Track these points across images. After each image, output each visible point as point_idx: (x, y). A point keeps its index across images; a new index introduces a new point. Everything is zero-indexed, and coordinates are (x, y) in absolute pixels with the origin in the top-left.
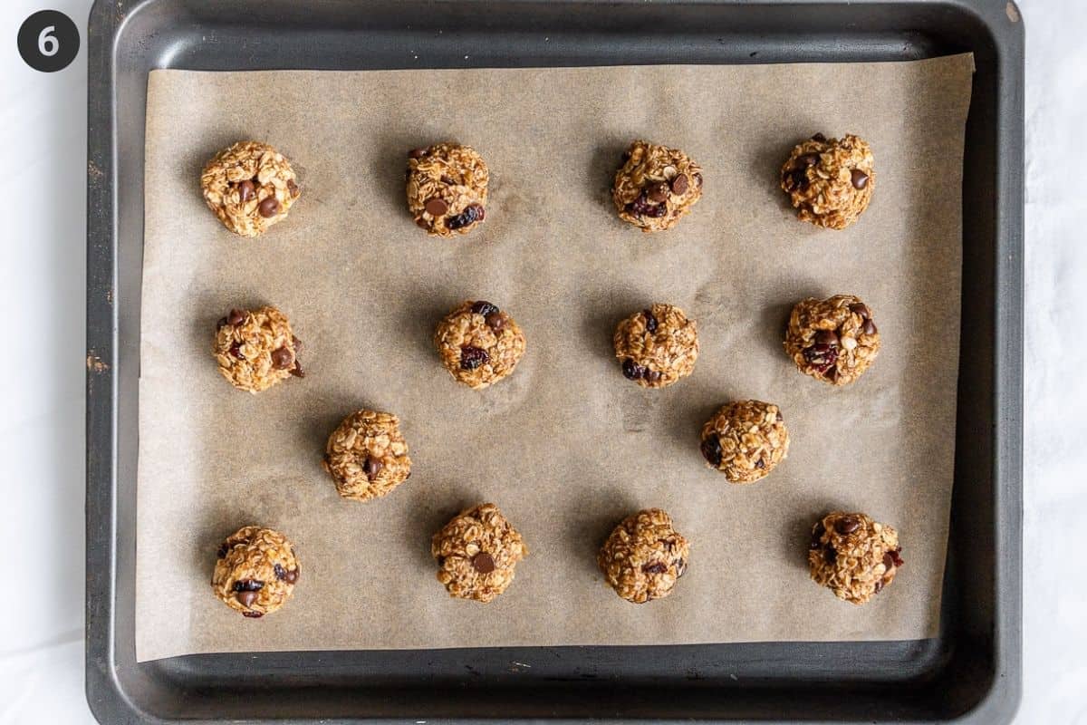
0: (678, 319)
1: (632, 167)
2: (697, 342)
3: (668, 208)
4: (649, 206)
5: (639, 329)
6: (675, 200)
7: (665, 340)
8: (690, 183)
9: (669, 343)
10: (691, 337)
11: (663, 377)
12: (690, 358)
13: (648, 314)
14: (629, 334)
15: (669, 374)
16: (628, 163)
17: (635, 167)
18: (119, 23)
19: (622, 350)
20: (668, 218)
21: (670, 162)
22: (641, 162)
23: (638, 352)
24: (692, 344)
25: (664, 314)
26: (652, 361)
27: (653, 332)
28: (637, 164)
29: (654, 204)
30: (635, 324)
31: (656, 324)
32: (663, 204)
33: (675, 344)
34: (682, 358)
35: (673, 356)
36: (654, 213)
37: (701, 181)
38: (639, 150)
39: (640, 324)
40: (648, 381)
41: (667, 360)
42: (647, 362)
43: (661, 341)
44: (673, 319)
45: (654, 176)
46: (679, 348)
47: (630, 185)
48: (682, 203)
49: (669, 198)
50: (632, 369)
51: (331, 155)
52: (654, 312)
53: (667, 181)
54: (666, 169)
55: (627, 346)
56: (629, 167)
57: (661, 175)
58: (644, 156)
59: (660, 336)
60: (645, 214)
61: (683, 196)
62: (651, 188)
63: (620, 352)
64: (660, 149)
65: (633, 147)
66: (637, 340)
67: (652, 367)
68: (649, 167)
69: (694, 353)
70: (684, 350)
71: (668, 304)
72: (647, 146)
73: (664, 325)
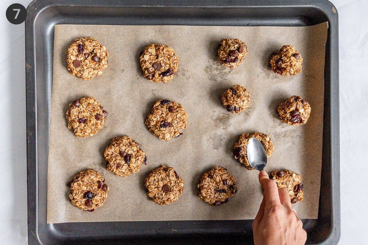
0: (242, 89)
1: (223, 48)
2: (250, 95)
3: (239, 58)
4: (232, 59)
5: (230, 94)
6: (240, 55)
7: (240, 96)
8: (244, 48)
9: (241, 97)
10: (248, 94)
11: (241, 109)
12: (249, 101)
13: (232, 89)
14: (227, 96)
15: (243, 107)
16: (221, 47)
17: (224, 47)
18: (36, 15)
19: (226, 102)
20: (238, 62)
21: (235, 43)
22: (226, 45)
23: (231, 102)
24: (248, 96)
25: (237, 88)
26: (237, 104)
27: (235, 95)
28: (225, 46)
29: (234, 58)
30: (229, 93)
31: (236, 92)
32: (237, 58)
33: (243, 97)
34: (246, 102)
35: (243, 101)
36: (234, 61)
37: (246, 47)
38: (224, 42)
39: (230, 93)
40: (236, 111)
41: (242, 102)
42: (235, 105)
43: (239, 97)
44: (241, 89)
45: (232, 48)
46: (245, 98)
47: (224, 54)
48: (243, 56)
49: (238, 55)
50: (230, 108)
51: (116, 54)
52: (234, 88)
53: (236, 49)
54: (235, 46)
55: (227, 101)
56: (222, 48)
57: (234, 48)
58: (227, 43)
59: (238, 95)
60: (231, 62)
61: (242, 53)
62: (231, 53)
63: (225, 103)
64: (231, 40)
65: (222, 41)
66: (230, 98)
67: (237, 106)
68: (229, 46)
69: (249, 99)
70: (246, 99)
71: (238, 84)
72: (226, 40)
73: (238, 91)
